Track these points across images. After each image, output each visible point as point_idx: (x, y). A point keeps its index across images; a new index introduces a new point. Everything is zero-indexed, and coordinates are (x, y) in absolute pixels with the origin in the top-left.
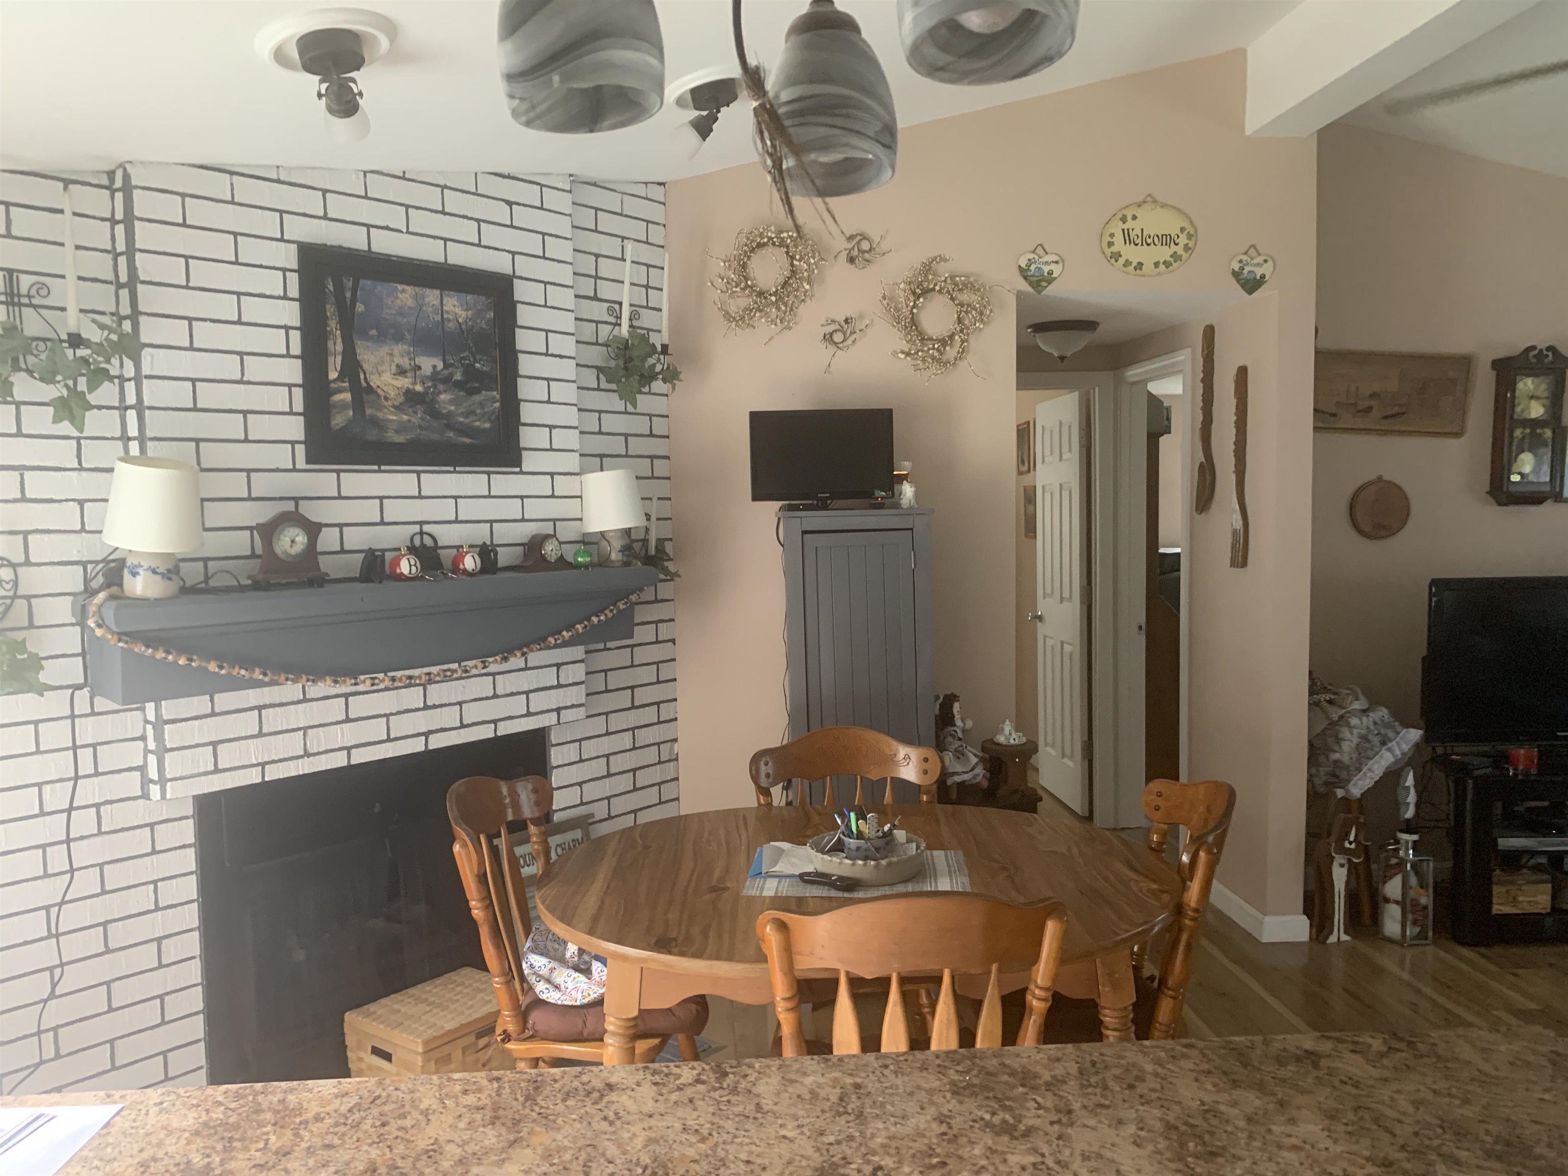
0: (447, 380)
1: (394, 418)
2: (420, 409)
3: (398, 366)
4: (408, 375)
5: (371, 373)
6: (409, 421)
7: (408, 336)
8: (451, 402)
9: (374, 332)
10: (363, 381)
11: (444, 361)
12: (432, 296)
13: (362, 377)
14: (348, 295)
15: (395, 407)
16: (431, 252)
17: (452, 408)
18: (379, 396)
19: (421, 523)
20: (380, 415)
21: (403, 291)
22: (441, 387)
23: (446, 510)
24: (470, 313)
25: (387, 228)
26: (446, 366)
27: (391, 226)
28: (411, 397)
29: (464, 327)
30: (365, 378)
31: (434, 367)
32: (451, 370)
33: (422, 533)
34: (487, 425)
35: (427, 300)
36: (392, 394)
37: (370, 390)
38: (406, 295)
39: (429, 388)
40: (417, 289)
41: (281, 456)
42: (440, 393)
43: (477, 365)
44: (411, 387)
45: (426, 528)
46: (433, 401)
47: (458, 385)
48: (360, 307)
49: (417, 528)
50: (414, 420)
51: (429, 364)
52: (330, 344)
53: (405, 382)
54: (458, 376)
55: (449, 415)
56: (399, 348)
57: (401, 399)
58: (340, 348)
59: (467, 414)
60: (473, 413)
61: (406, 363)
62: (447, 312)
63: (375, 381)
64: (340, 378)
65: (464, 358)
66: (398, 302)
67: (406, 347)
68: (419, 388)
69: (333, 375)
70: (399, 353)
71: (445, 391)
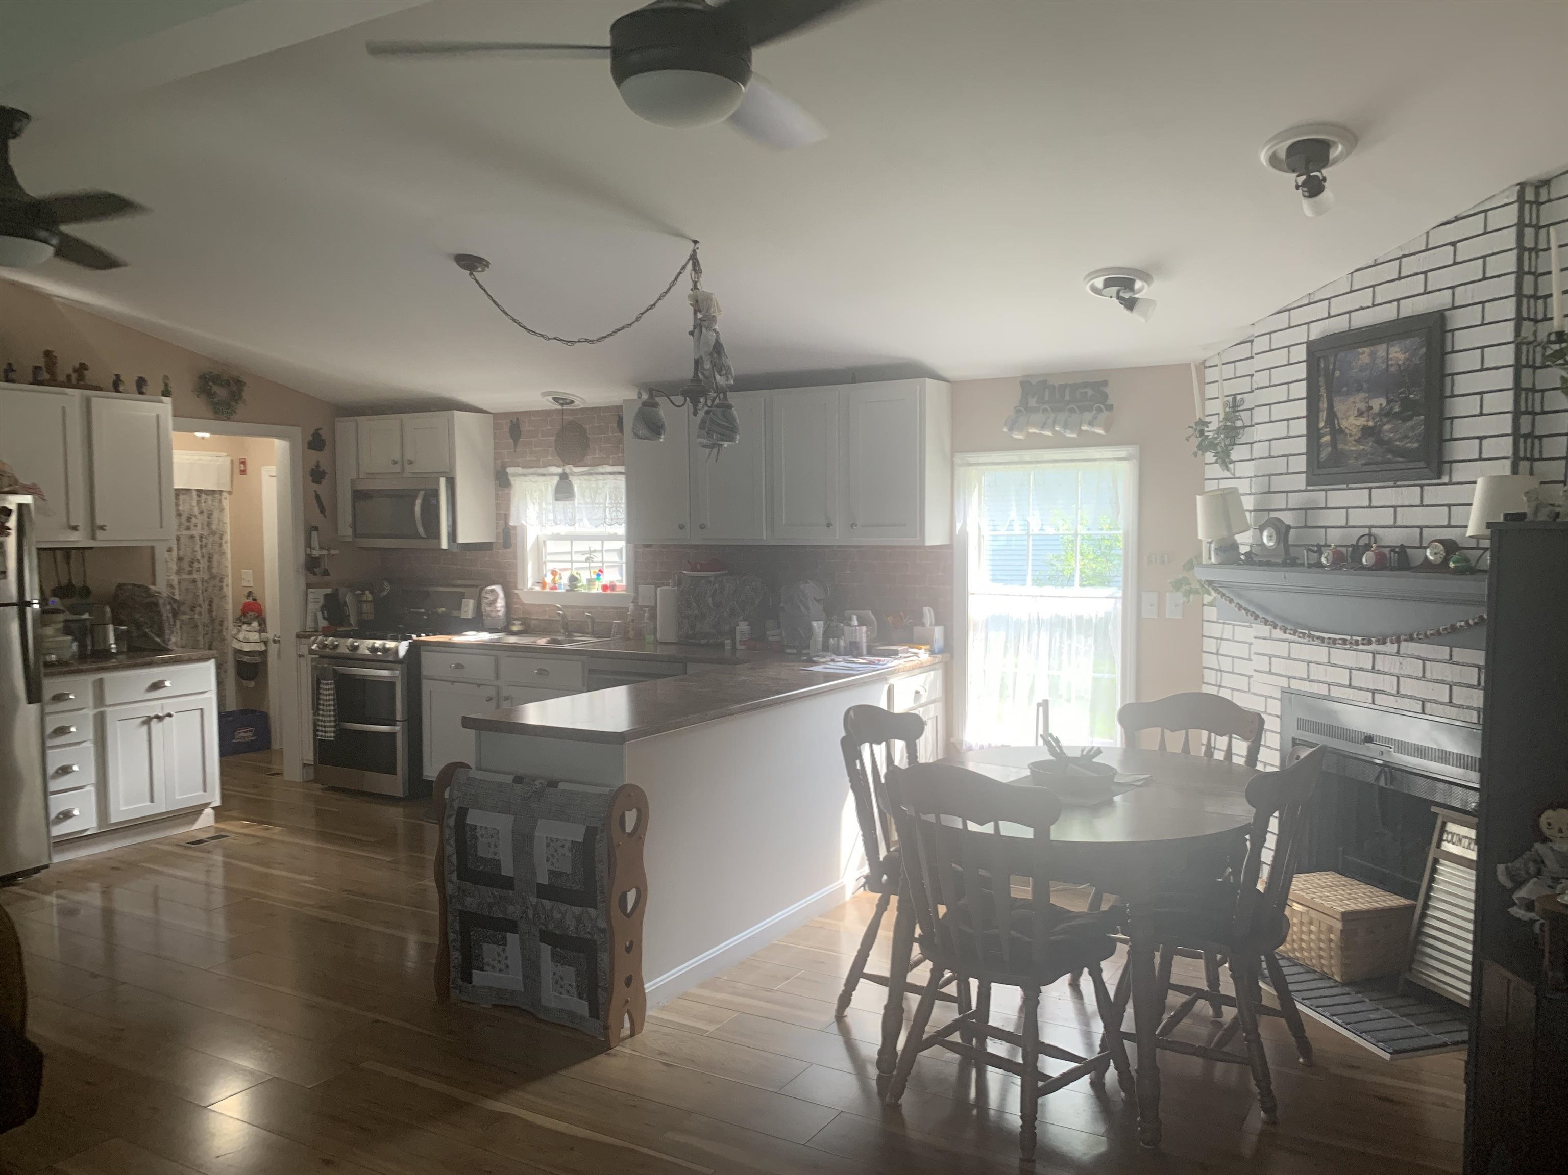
0: (1388, 414)
1: (1355, 449)
2: (1371, 439)
3: (1358, 410)
4: (1365, 415)
5: (1343, 418)
6: (1363, 449)
7: (1365, 386)
8: (1390, 431)
9: (1345, 389)
10: (1337, 426)
11: (1387, 398)
12: (1381, 350)
13: (1336, 422)
14: (1331, 367)
15: (1355, 440)
16: (1387, 314)
17: (1392, 435)
18: (1346, 434)
19: (1370, 527)
20: (1346, 447)
21: (1363, 353)
22: (1385, 420)
23: (1386, 517)
24: (1407, 354)
25: (1362, 308)
26: (1389, 402)
27: (1364, 306)
28: (1366, 431)
29: (1402, 367)
30: (1339, 424)
31: (1381, 405)
32: (1392, 405)
33: (1370, 535)
34: (1416, 445)
35: (1378, 354)
36: (1355, 431)
37: (1341, 431)
38: (1364, 355)
39: (1377, 421)
40: (1372, 348)
41: (1300, 481)
42: (1384, 425)
43: (1411, 396)
44: (1365, 423)
45: (1374, 531)
46: (1380, 431)
47: (1397, 416)
48: (1337, 374)
49: (1367, 531)
50: (1367, 448)
51: (1378, 403)
52: (1321, 406)
53: (1362, 421)
54: (1397, 409)
55: (1390, 441)
56: (1362, 395)
57: (1359, 435)
58: (1325, 405)
59: (1400, 440)
60: (1406, 437)
61: (1363, 406)
62: (1391, 359)
63: (1344, 424)
64: (1325, 427)
65: (1401, 393)
66: (1360, 362)
67: (1363, 394)
68: (1371, 424)
69: (1322, 425)
70: (1358, 401)
71: (1388, 422)
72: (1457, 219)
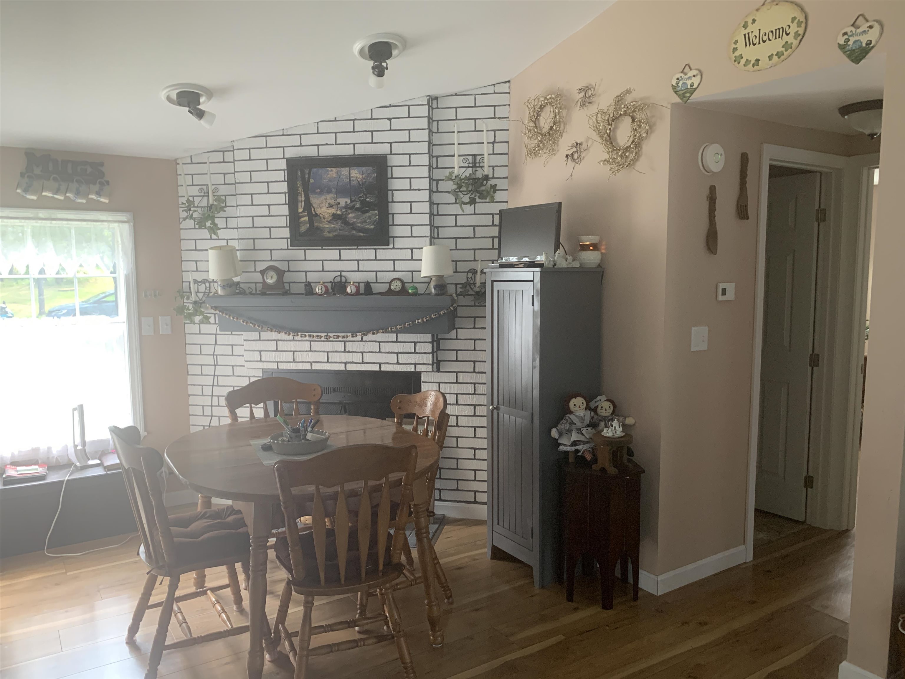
0: (352, 208)
1: (328, 226)
2: (339, 222)
3: (329, 204)
4: (334, 207)
5: (317, 208)
6: (334, 227)
7: (334, 190)
8: (354, 218)
9: (318, 190)
10: (313, 212)
11: (351, 199)
12: (345, 171)
13: (313, 210)
14: (307, 176)
15: (327, 221)
16: (347, 151)
17: (355, 220)
18: (320, 218)
19: (341, 272)
20: (321, 225)
21: (332, 171)
22: (349, 211)
23: (353, 266)
24: (364, 176)
25: (327, 144)
26: (352, 202)
27: (328, 143)
28: (335, 217)
29: (361, 182)
30: (314, 210)
31: (346, 202)
32: (354, 203)
33: (341, 276)
34: (372, 227)
35: (342, 173)
36: (327, 216)
37: (316, 215)
38: (333, 172)
39: (344, 212)
40: (338, 169)
41: (284, 244)
42: (350, 214)
43: (368, 199)
44: (335, 212)
45: (343, 274)
46: (346, 217)
47: (357, 209)
48: (312, 181)
49: (339, 274)
50: (336, 226)
51: (343, 201)
52: (299, 198)
53: (332, 211)
54: (358, 206)
55: (354, 223)
56: (331, 195)
57: (331, 218)
58: (303, 199)
59: (362, 223)
60: (365, 222)
61: (332, 202)
62: (352, 177)
63: (318, 211)
64: (303, 211)
65: (361, 197)
66: (329, 176)
67: (333, 195)
68: (339, 212)
69: (300, 210)
70: (330, 198)
71: (351, 213)
72: (390, 106)
